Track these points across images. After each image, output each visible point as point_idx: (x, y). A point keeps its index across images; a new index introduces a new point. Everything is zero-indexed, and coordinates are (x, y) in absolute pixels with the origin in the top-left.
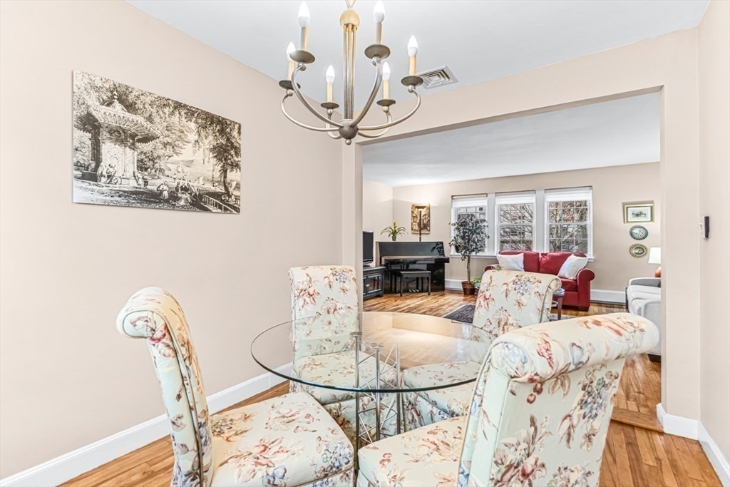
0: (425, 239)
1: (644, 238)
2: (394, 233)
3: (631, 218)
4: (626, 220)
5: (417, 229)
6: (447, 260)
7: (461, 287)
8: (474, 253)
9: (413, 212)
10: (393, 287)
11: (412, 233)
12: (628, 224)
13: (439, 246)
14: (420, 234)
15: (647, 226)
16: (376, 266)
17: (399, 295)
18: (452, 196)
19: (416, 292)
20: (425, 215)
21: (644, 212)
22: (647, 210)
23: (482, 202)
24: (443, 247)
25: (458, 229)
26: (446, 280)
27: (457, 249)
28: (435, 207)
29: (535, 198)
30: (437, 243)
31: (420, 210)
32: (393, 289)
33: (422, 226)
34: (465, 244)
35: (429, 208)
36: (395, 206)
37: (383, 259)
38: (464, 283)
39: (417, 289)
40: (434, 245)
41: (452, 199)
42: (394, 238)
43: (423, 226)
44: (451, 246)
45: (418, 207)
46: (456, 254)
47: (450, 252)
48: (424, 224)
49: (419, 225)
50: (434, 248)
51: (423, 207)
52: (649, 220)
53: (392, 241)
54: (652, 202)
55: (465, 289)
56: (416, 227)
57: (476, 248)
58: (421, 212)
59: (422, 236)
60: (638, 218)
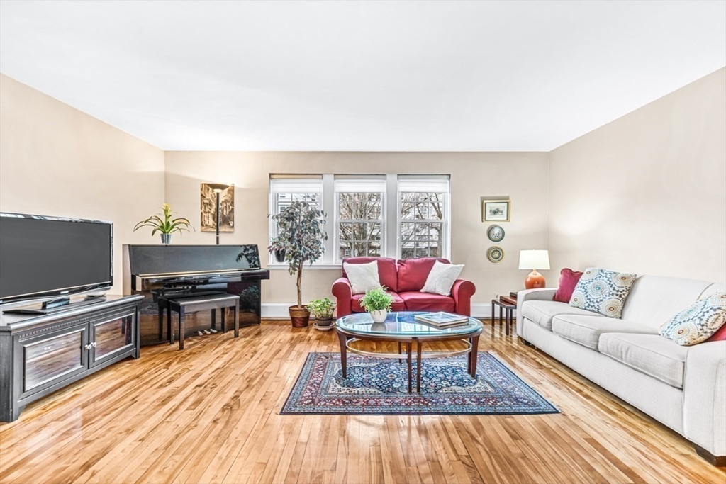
0: (225, 240)
1: (501, 239)
2: (166, 229)
3: (489, 216)
4: (483, 219)
5: (211, 224)
6: (266, 275)
7: (287, 315)
8: (307, 263)
9: (203, 196)
10: (165, 330)
11: (202, 231)
12: (486, 222)
13: (251, 253)
14: (218, 233)
15: (504, 225)
16: (125, 296)
17: (177, 345)
18: (270, 174)
19: (212, 333)
20: (225, 201)
21: (500, 210)
22: (503, 207)
23: (314, 187)
24: (256, 254)
25: (282, 224)
26: (262, 305)
27: (280, 256)
28: (241, 190)
29: (385, 185)
30: (246, 248)
31: (216, 191)
32: (165, 335)
33: (220, 220)
34: (294, 248)
35: (232, 191)
36: (170, 183)
37: (139, 280)
38: (292, 310)
39: (214, 328)
40: (242, 250)
41: (270, 178)
42: (165, 236)
43: (223, 220)
44: (271, 251)
45: (214, 186)
46: (278, 263)
47: (268, 261)
48: (224, 217)
49: (215, 218)
50: (240, 256)
51: (222, 187)
52: (505, 219)
53: (159, 243)
54: (508, 198)
55: (293, 319)
56: (210, 221)
57: (310, 254)
58: (218, 194)
59: (220, 235)
60: (495, 216)
